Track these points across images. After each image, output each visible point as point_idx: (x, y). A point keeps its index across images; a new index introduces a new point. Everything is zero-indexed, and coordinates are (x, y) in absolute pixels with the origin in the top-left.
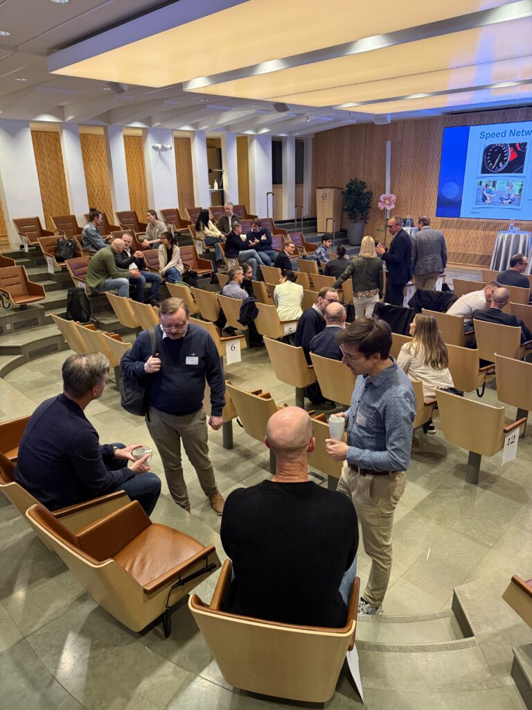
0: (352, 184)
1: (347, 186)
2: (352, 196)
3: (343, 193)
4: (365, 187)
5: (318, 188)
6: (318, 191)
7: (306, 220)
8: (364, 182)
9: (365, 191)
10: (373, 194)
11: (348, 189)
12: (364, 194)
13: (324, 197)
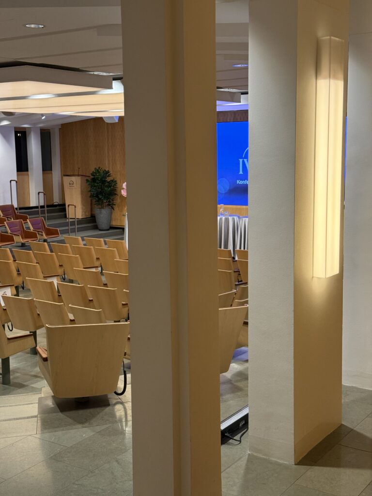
0: (96, 173)
1: (92, 175)
2: (96, 184)
3: (87, 181)
4: (109, 176)
5: (65, 175)
6: (65, 178)
7: (56, 206)
8: (108, 171)
9: (109, 179)
10: (118, 182)
11: (92, 177)
12: (108, 182)
13: (71, 184)
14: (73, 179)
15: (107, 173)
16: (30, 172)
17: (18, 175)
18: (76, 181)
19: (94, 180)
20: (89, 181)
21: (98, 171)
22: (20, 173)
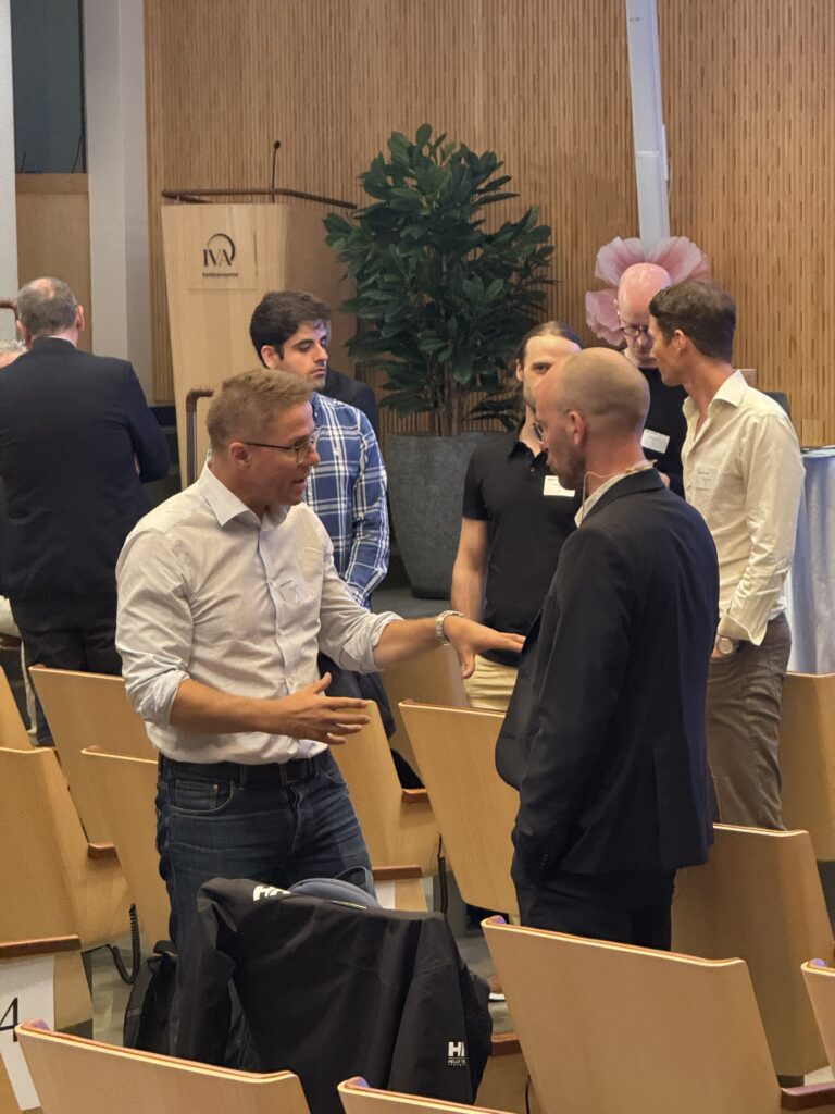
0: (398, 170)
1: (370, 184)
2: (397, 251)
3: (335, 227)
4: (495, 193)
5: (170, 196)
6: (174, 214)
8: (489, 156)
9: (492, 218)
10: (561, 237)
11: (371, 201)
12: (490, 239)
13: (218, 259)
14: (233, 221)
15: (478, 172)
19: (381, 222)
20: (347, 230)
21: (409, 157)
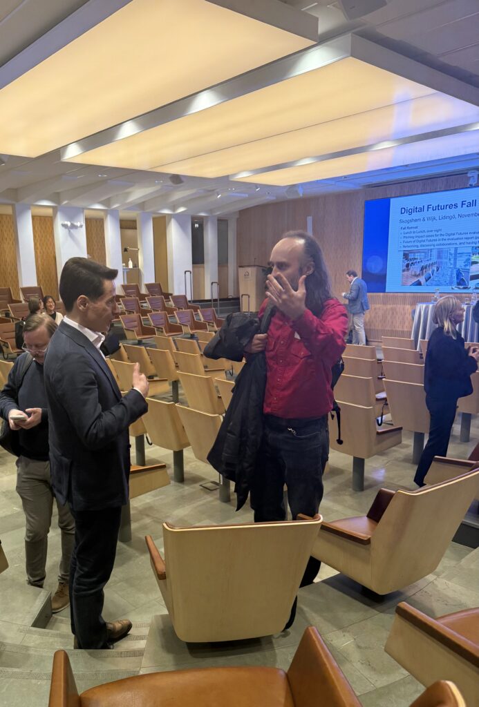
5: (240, 267)
6: (241, 270)
7: (230, 299)
13: (246, 275)
14: (249, 270)
16: (205, 265)
17: (193, 267)
18: (252, 271)
20: (265, 271)
22: (195, 265)
